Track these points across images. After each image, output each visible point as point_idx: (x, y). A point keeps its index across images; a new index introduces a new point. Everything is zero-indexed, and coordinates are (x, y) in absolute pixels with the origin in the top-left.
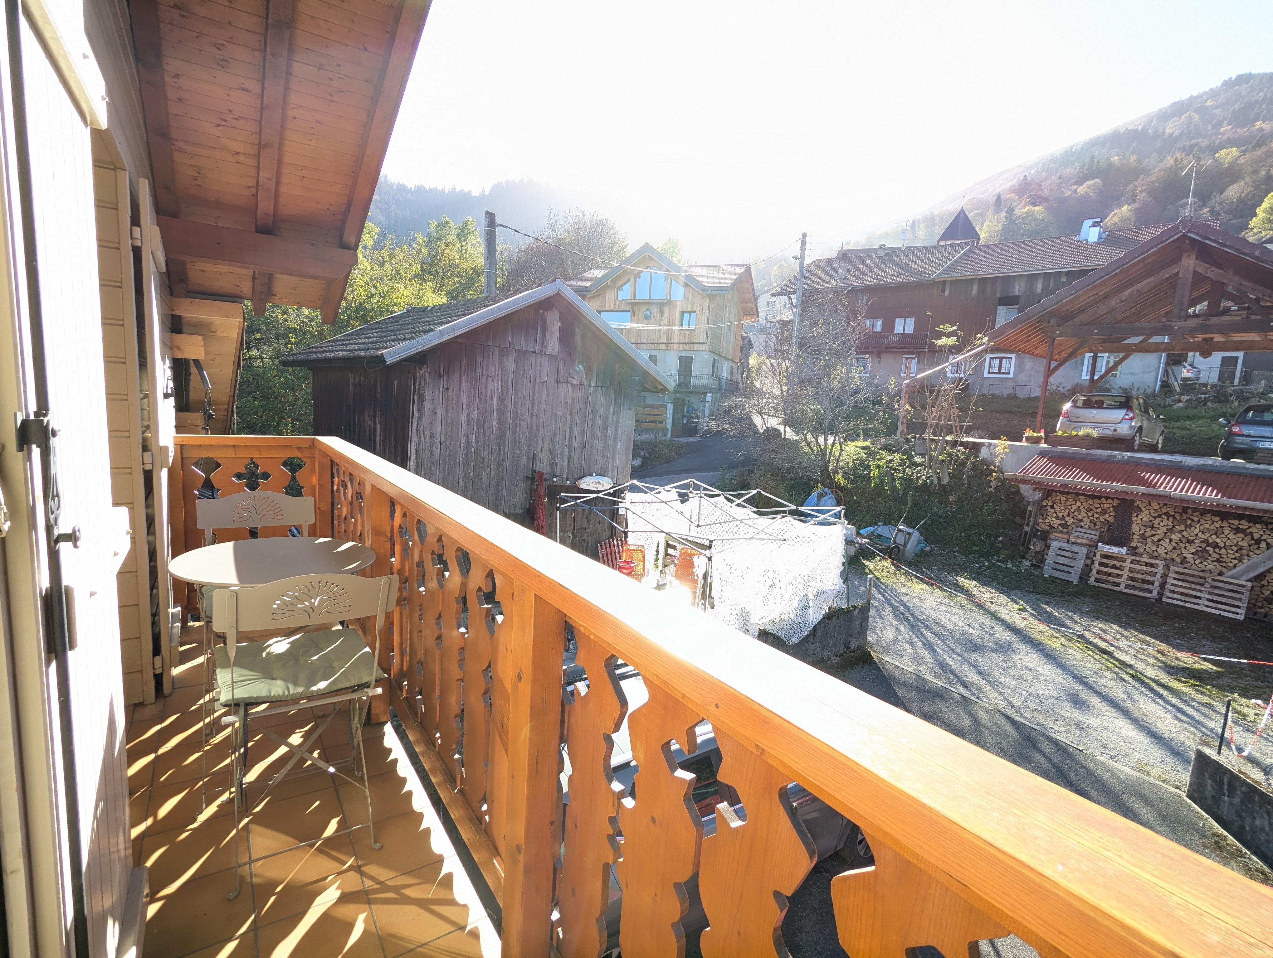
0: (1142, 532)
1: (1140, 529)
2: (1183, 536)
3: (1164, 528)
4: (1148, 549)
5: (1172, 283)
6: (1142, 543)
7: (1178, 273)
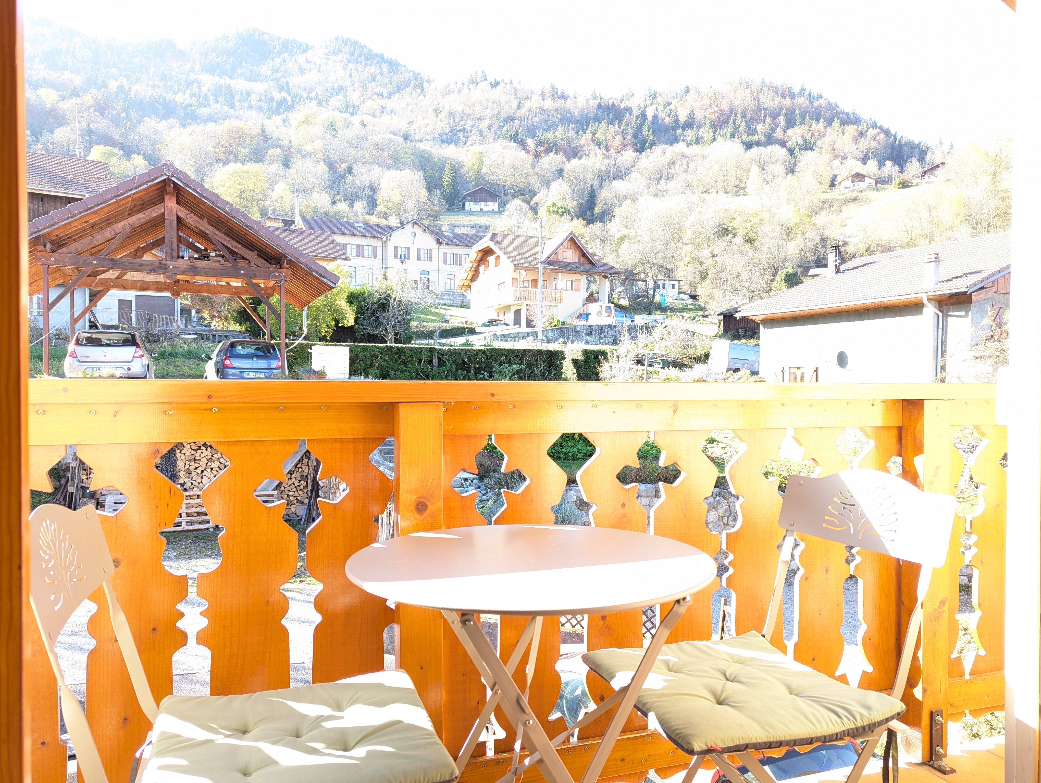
0: (187, 467)
1: (185, 465)
2: (221, 463)
3: (205, 459)
4: (194, 482)
5: (160, 221)
6: (188, 477)
7: (163, 214)
